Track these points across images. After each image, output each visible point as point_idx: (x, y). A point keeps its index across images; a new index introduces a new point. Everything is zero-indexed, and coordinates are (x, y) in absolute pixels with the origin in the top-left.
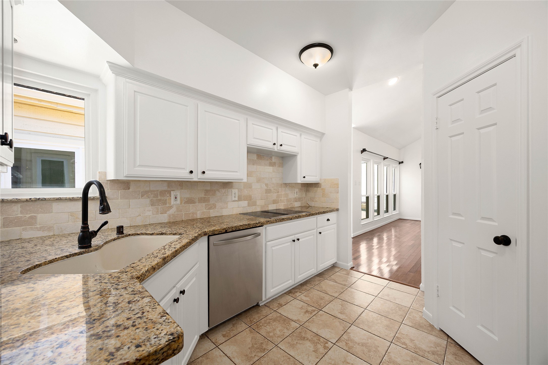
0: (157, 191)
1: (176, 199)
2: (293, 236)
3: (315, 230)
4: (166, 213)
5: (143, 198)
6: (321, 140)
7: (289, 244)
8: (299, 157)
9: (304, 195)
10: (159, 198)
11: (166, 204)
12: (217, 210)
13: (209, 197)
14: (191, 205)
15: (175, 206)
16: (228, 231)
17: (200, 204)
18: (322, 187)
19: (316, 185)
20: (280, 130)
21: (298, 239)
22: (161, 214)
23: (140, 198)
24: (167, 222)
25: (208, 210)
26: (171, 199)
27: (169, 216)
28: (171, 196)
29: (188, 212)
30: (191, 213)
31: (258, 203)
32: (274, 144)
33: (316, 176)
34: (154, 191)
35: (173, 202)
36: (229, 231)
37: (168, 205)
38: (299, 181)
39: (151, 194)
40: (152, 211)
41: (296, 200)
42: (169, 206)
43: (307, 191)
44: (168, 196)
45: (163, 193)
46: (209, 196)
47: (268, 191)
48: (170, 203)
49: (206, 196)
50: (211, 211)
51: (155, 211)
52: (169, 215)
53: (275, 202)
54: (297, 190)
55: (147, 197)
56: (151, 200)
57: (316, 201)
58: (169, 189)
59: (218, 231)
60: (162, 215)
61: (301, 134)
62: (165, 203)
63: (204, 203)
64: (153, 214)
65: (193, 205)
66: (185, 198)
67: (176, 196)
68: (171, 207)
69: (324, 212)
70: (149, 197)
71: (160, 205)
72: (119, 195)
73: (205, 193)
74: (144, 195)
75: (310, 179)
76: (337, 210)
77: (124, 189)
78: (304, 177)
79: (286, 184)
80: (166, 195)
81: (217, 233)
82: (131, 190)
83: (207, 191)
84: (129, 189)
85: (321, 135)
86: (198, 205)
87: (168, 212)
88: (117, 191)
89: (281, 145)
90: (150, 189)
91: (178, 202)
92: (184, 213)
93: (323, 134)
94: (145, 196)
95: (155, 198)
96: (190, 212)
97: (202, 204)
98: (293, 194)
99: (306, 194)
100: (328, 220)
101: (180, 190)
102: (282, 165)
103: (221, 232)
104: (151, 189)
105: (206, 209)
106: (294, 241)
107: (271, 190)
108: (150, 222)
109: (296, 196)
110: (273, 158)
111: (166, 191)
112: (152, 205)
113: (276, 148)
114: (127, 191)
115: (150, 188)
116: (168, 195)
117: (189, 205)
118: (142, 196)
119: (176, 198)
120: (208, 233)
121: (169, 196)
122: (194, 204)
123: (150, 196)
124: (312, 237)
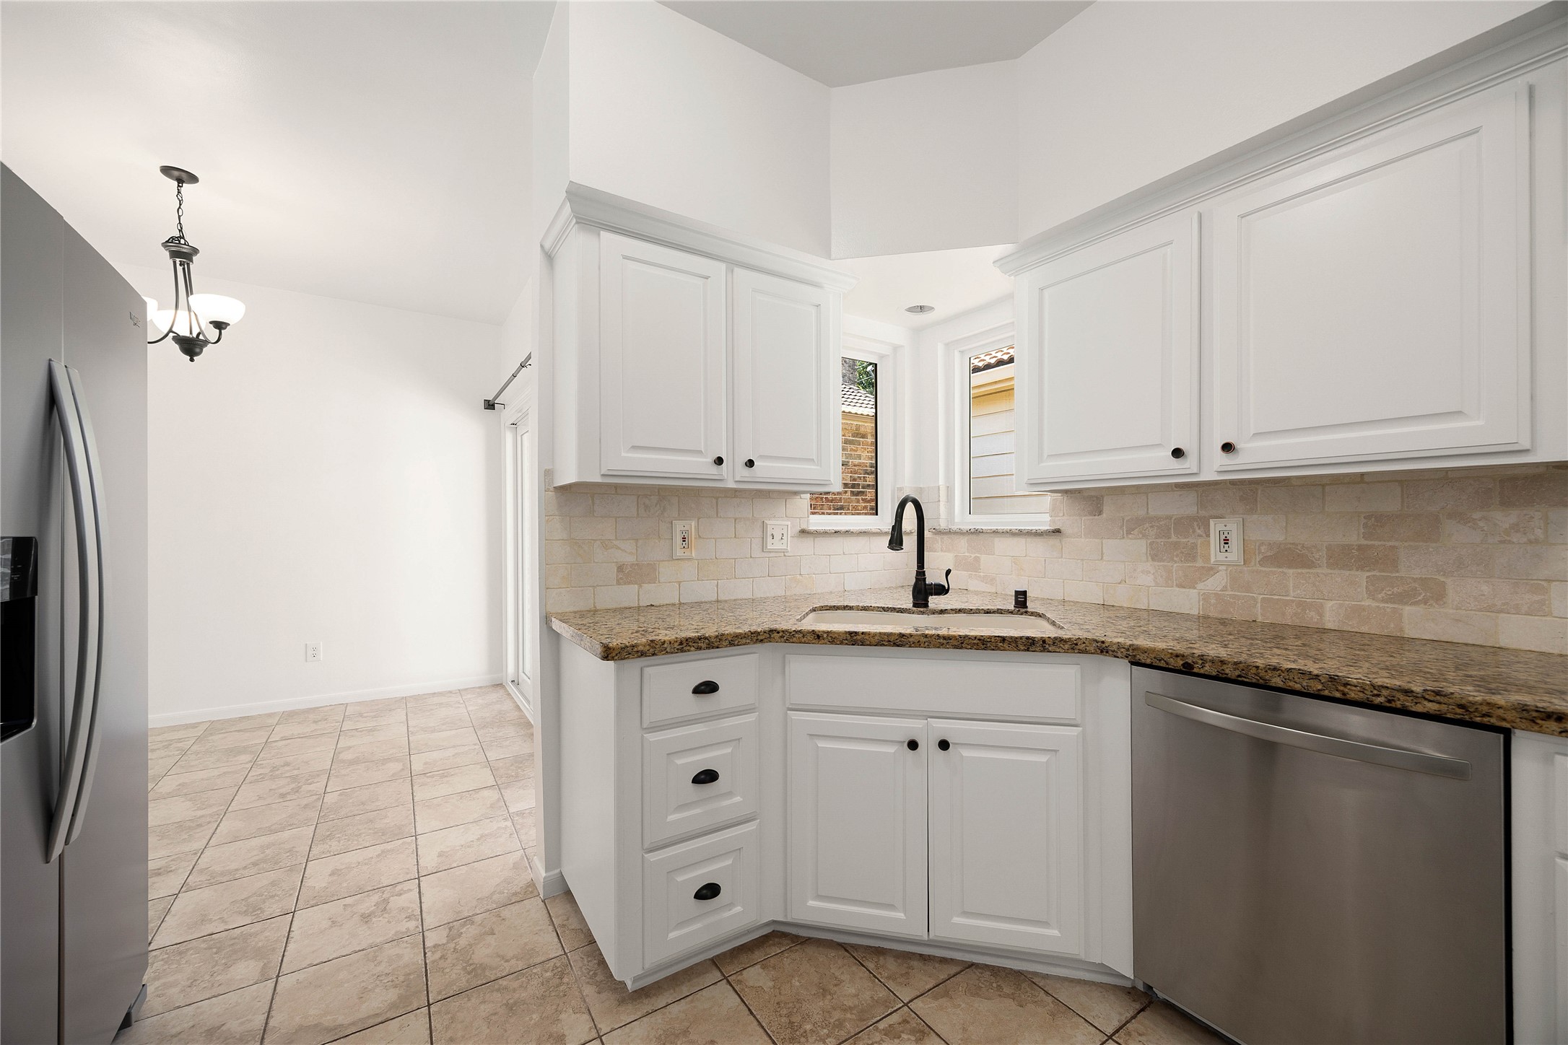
0: (1169, 518)
1: (1226, 546)
4: (1195, 588)
5: (1130, 536)
10: (1174, 538)
11: (1194, 559)
12: (1451, 611)
13: (1393, 547)
14: (1291, 571)
15: (1224, 568)
16: (1195, 670)
17: (1337, 571)
22: (1178, 586)
23: (1124, 538)
24: (1196, 613)
25: (1383, 601)
26: (1209, 542)
27: (1205, 597)
28: (1208, 536)
29: (1277, 597)
30: (1293, 601)
34: (1158, 519)
35: (1215, 554)
36: (1202, 671)
37: (1200, 563)
39: (1151, 527)
40: (1153, 574)
42: (1203, 567)
44: (1200, 536)
45: (1183, 525)
46: (1390, 544)
48: (1207, 558)
49: (1376, 543)
50: (1407, 610)
51: (1162, 577)
52: (1204, 594)
55: (1141, 536)
56: (1151, 544)
58: (1203, 513)
59: (1153, 656)
60: (1184, 590)
62: (1190, 555)
63: (1361, 568)
64: (1157, 585)
65: (1299, 573)
66: (1262, 544)
67: (1226, 534)
68: (1212, 569)
70: (1145, 536)
71: (1175, 559)
72: (1083, 527)
73: (1365, 525)
74: (1133, 530)
77: (1091, 514)
80: (1194, 532)
81: (1148, 661)
82: (1104, 515)
83: (1376, 522)
84: (1100, 513)
86: (1326, 575)
87: (1200, 586)
88: (1078, 518)
90: (1149, 512)
91: (1235, 554)
92: (1262, 596)
94: (1136, 532)
95: (1162, 540)
96: (1288, 598)
97: (1347, 573)
101: (1242, 514)
103: (1162, 664)
104: (1152, 513)
105: (1371, 595)
108: (1149, 604)
111: (1192, 519)
112: (1154, 557)
114: (1096, 517)
115: (1148, 509)
116: (1199, 531)
117: (1283, 572)
118: (1129, 532)
119: (1226, 541)
120: (1113, 649)
121: (1204, 535)
122: (1304, 571)
123: (1147, 531)
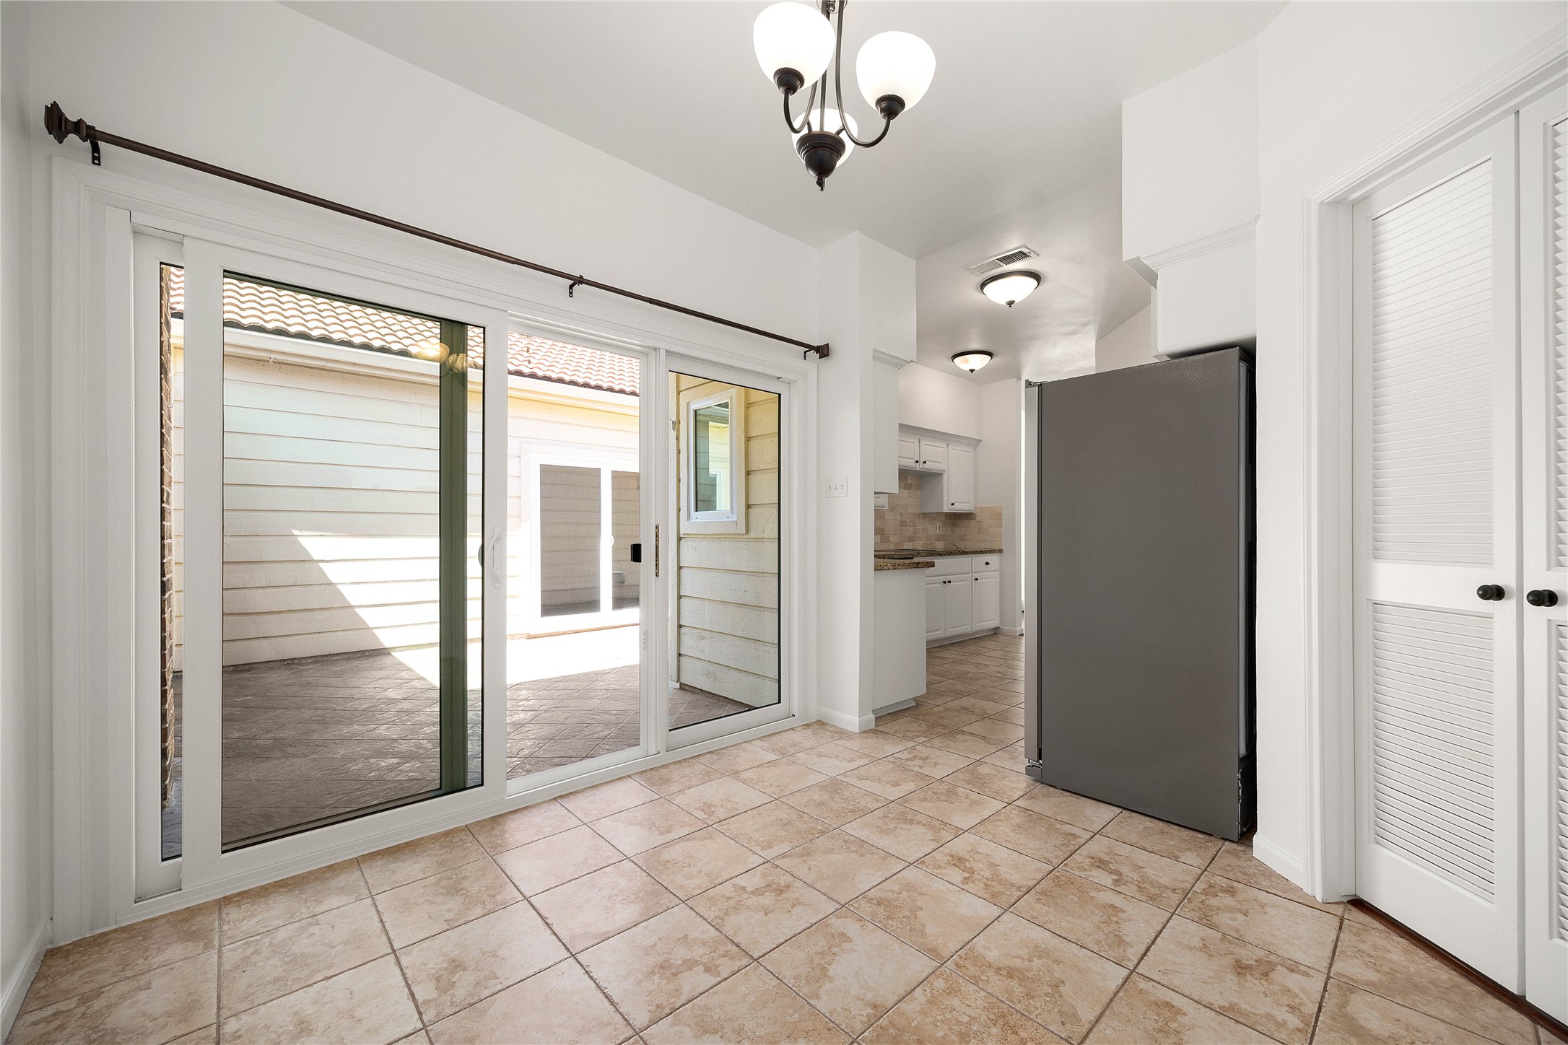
2: (944, 577)
3: (970, 575)
6: (975, 449)
7: (938, 585)
8: (945, 476)
9: (949, 532)
18: (978, 519)
19: (968, 516)
20: (923, 443)
21: (950, 582)
31: (891, 539)
32: (917, 462)
33: (968, 503)
38: (946, 510)
41: (938, 538)
43: (954, 525)
47: (903, 524)
53: (911, 539)
54: (938, 524)
57: (968, 540)
61: (948, 444)
69: (981, 552)
75: (960, 507)
76: (1000, 551)
78: (953, 504)
79: (925, 513)
85: (975, 443)
89: (925, 462)
93: (979, 441)
98: (935, 529)
99: (952, 531)
100: (987, 563)
102: (920, 487)
106: (945, 582)
107: (906, 522)
109: (938, 532)
110: (909, 477)
113: (919, 467)
124: (966, 582)
